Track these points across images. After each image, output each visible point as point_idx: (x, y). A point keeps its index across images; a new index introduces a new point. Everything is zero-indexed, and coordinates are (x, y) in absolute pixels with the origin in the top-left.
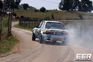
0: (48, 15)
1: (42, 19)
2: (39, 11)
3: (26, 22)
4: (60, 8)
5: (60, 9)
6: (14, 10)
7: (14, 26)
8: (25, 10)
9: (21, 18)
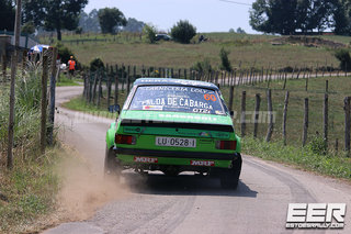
0: (206, 54)
1: (182, 73)
2: (168, 39)
3: (113, 87)
4: (254, 23)
5: (254, 28)
6: (59, 38)
7: (62, 106)
8: (109, 36)
9: (93, 69)
